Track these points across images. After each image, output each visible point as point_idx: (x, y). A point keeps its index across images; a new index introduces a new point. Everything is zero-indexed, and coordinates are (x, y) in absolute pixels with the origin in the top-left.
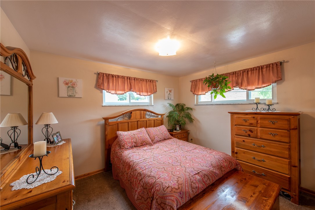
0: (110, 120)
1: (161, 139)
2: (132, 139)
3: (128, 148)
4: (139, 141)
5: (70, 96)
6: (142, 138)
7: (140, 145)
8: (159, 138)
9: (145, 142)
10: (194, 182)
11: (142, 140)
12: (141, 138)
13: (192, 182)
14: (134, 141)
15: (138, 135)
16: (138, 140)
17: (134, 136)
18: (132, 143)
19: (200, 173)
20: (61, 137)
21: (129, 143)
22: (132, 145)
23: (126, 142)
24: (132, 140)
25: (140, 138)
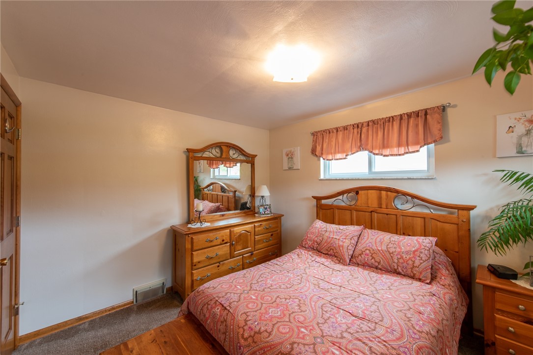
0: (324, 202)
1: (379, 263)
2: (317, 237)
3: (307, 246)
4: (325, 244)
5: (290, 168)
6: (332, 242)
7: (324, 252)
8: (373, 258)
9: (333, 250)
10: (209, 306)
11: (329, 245)
12: (330, 242)
13: (208, 304)
14: (318, 240)
15: (332, 234)
16: (324, 241)
17: (323, 233)
18: (314, 243)
19: (226, 312)
20: (270, 209)
21: (310, 240)
22: (313, 245)
23: (308, 236)
24: (316, 239)
25: (329, 240)
